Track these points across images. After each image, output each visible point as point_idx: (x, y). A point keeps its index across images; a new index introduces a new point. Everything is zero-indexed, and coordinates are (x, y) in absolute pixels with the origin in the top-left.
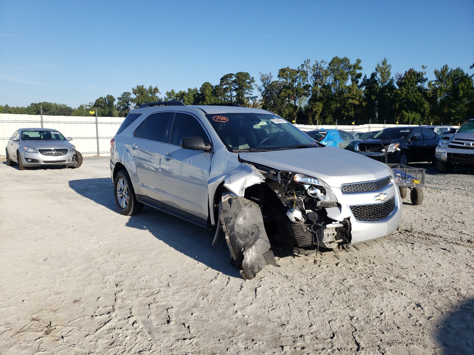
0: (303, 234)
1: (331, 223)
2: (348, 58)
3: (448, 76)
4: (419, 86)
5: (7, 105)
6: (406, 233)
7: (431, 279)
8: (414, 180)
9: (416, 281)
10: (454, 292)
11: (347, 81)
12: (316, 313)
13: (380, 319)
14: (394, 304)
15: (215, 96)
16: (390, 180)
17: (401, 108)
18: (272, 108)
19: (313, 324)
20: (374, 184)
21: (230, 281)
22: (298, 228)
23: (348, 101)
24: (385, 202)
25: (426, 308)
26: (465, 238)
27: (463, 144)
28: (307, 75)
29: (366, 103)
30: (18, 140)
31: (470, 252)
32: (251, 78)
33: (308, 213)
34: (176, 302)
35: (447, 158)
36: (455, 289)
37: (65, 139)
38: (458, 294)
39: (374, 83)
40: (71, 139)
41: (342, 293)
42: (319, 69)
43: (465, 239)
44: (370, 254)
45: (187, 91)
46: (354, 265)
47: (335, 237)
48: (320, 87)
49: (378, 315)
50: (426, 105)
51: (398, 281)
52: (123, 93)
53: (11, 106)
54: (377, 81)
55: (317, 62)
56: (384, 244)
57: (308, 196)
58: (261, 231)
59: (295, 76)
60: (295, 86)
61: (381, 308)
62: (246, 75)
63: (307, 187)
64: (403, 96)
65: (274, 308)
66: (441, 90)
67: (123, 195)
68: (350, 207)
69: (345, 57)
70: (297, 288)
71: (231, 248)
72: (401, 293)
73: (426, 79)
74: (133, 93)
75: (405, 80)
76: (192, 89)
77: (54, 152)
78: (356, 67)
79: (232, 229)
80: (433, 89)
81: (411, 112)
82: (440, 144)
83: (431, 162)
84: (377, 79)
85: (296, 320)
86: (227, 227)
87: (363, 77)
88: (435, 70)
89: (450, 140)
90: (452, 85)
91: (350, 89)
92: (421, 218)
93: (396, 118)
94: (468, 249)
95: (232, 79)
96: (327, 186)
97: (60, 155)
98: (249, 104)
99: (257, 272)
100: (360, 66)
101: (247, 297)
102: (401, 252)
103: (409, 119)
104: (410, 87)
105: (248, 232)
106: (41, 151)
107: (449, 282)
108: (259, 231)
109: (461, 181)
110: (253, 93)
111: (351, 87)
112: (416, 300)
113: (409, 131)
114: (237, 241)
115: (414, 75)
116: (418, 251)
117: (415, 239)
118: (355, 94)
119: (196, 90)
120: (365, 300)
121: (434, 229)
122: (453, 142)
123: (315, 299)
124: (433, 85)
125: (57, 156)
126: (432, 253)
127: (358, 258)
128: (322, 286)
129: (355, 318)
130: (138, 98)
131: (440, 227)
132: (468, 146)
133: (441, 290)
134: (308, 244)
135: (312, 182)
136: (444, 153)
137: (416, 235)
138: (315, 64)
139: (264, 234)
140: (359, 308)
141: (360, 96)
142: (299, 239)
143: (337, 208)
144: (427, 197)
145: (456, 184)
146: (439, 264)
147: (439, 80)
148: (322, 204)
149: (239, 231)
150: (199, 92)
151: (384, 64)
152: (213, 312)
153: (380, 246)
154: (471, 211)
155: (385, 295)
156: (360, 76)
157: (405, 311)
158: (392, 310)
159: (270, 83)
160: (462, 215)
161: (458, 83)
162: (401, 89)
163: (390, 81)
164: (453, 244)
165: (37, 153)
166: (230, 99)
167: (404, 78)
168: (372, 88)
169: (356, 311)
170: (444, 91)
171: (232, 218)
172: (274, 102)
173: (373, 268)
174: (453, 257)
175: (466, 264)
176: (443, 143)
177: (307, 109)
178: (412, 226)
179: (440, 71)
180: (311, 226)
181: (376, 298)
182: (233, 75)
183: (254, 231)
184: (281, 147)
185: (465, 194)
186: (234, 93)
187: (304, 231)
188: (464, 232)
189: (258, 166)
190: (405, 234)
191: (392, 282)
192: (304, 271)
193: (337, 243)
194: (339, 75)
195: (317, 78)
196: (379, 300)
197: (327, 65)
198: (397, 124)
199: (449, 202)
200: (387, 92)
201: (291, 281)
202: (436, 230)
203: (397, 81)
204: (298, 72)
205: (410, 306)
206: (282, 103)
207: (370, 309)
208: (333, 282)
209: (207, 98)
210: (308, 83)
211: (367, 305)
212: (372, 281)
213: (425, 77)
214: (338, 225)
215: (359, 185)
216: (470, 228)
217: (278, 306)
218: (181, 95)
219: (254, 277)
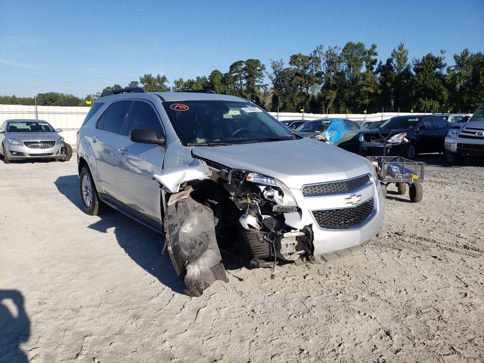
0: (258, 244)
1: (290, 231)
2: (363, 44)
3: (468, 61)
4: (437, 73)
5: (14, 96)
6: (395, 236)
7: (411, 297)
8: (412, 174)
9: (391, 301)
10: (435, 314)
11: (361, 67)
12: (259, 344)
13: (336, 352)
14: (358, 331)
15: (225, 84)
16: (369, 178)
17: (418, 95)
18: (283, 96)
19: (252, 361)
20: (345, 185)
21: (174, 298)
22: (253, 237)
23: (362, 88)
24: (358, 205)
25: (395, 338)
26: (462, 242)
27: (474, 133)
28: (320, 61)
29: (381, 91)
30: (3, 132)
31: (463, 261)
32: (261, 65)
33: (265, 219)
34: (99, 327)
35: (457, 149)
36: (437, 311)
37: (54, 131)
38: (439, 318)
39: (390, 70)
40: (61, 130)
41: (299, 316)
42: (332, 55)
43: (461, 245)
44: (347, 263)
45: (195, 80)
46: (324, 277)
47: (296, 248)
48: (333, 74)
49: (335, 347)
50: (445, 92)
51: (370, 299)
52: (131, 82)
53: (17, 96)
54: (393, 67)
55: (330, 48)
56: (367, 251)
57: (265, 199)
58: (210, 241)
59: (307, 63)
60: (307, 73)
61: (341, 338)
62: (257, 62)
63: (262, 188)
64: (421, 82)
65: (211, 337)
66: (460, 76)
67: (88, 193)
68: (313, 212)
69: (360, 42)
70: (249, 308)
71: (174, 261)
72: (371, 316)
73: (445, 65)
74: (141, 82)
75: (423, 66)
76: (201, 77)
77: (40, 145)
78: (371, 52)
79: (176, 238)
80: (452, 75)
81: (428, 100)
82: (450, 134)
83: (442, 153)
84: (393, 65)
85: (233, 354)
86: (171, 236)
87: (378, 63)
88: (455, 55)
89: (461, 128)
90: (473, 70)
91: (364, 76)
92: (416, 218)
93: (413, 106)
94: (463, 256)
95: (242, 67)
96: (285, 187)
97: (47, 148)
98: (260, 93)
99: (204, 289)
100: (375, 51)
101: (185, 320)
102: (384, 261)
103: (426, 107)
104: (427, 73)
105: (196, 242)
106: (27, 144)
107: (431, 301)
108: (208, 240)
109: (471, 175)
110: (263, 81)
111: (365, 74)
112: (386, 325)
113: (418, 120)
114: (180, 253)
115: (432, 60)
116: (404, 260)
117: (405, 244)
118: (369, 81)
119: (204, 78)
120: (324, 326)
121: (429, 231)
122: (464, 132)
123: (265, 323)
124: (453, 71)
125: (44, 148)
126: (420, 262)
127: (332, 268)
128: (279, 306)
129: (305, 352)
130: (146, 87)
131: (436, 229)
132: (480, 136)
133: (419, 312)
134: (265, 256)
135: (269, 182)
136: (453, 143)
137: (407, 239)
138: (328, 50)
139: (214, 243)
140: (314, 337)
141: (375, 83)
142: (255, 249)
143: (297, 214)
144: (429, 192)
145: (464, 178)
146: (425, 277)
147: (459, 65)
148: (279, 209)
149: (184, 240)
150: (208, 81)
151: (400, 49)
152: (137, 341)
153: (362, 253)
154: (474, 209)
155: (351, 319)
156: (375, 62)
157: (370, 341)
158: (354, 340)
159: (281, 70)
160: (464, 214)
161: (479, 68)
162: (418, 76)
163: (407, 67)
164: (447, 250)
165: (22, 145)
166: (240, 87)
167: (421, 64)
168: (388, 74)
169: (309, 342)
170: (464, 77)
171: (177, 225)
172: (285, 91)
173: (346, 282)
174: (443, 267)
175: (457, 277)
176: (453, 133)
177: (319, 96)
178: (404, 227)
179: (460, 56)
180: (268, 234)
181: (339, 324)
182: (243, 62)
183: (202, 241)
184: (248, 140)
185: (472, 189)
186: (244, 81)
187: (260, 240)
188: (461, 236)
189: (210, 163)
190: (394, 238)
191: (364, 301)
192: (264, 285)
193: (300, 254)
194: (353, 61)
195: (330, 65)
196: (342, 326)
197: (341, 51)
198: (411, 112)
199: (453, 198)
200: (403, 79)
201: (245, 299)
202: (431, 232)
203: (414, 67)
204: (310, 59)
205: (377, 334)
206: (294, 91)
207: (328, 338)
208: (294, 300)
209: (216, 87)
210: (320, 70)
211: (326, 332)
212: (339, 299)
213: (443, 62)
214: (299, 234)
215: (326, 186)
216: (470, 230)
217: (217, 334)
218: (190, 83)
219: (201, 295)
